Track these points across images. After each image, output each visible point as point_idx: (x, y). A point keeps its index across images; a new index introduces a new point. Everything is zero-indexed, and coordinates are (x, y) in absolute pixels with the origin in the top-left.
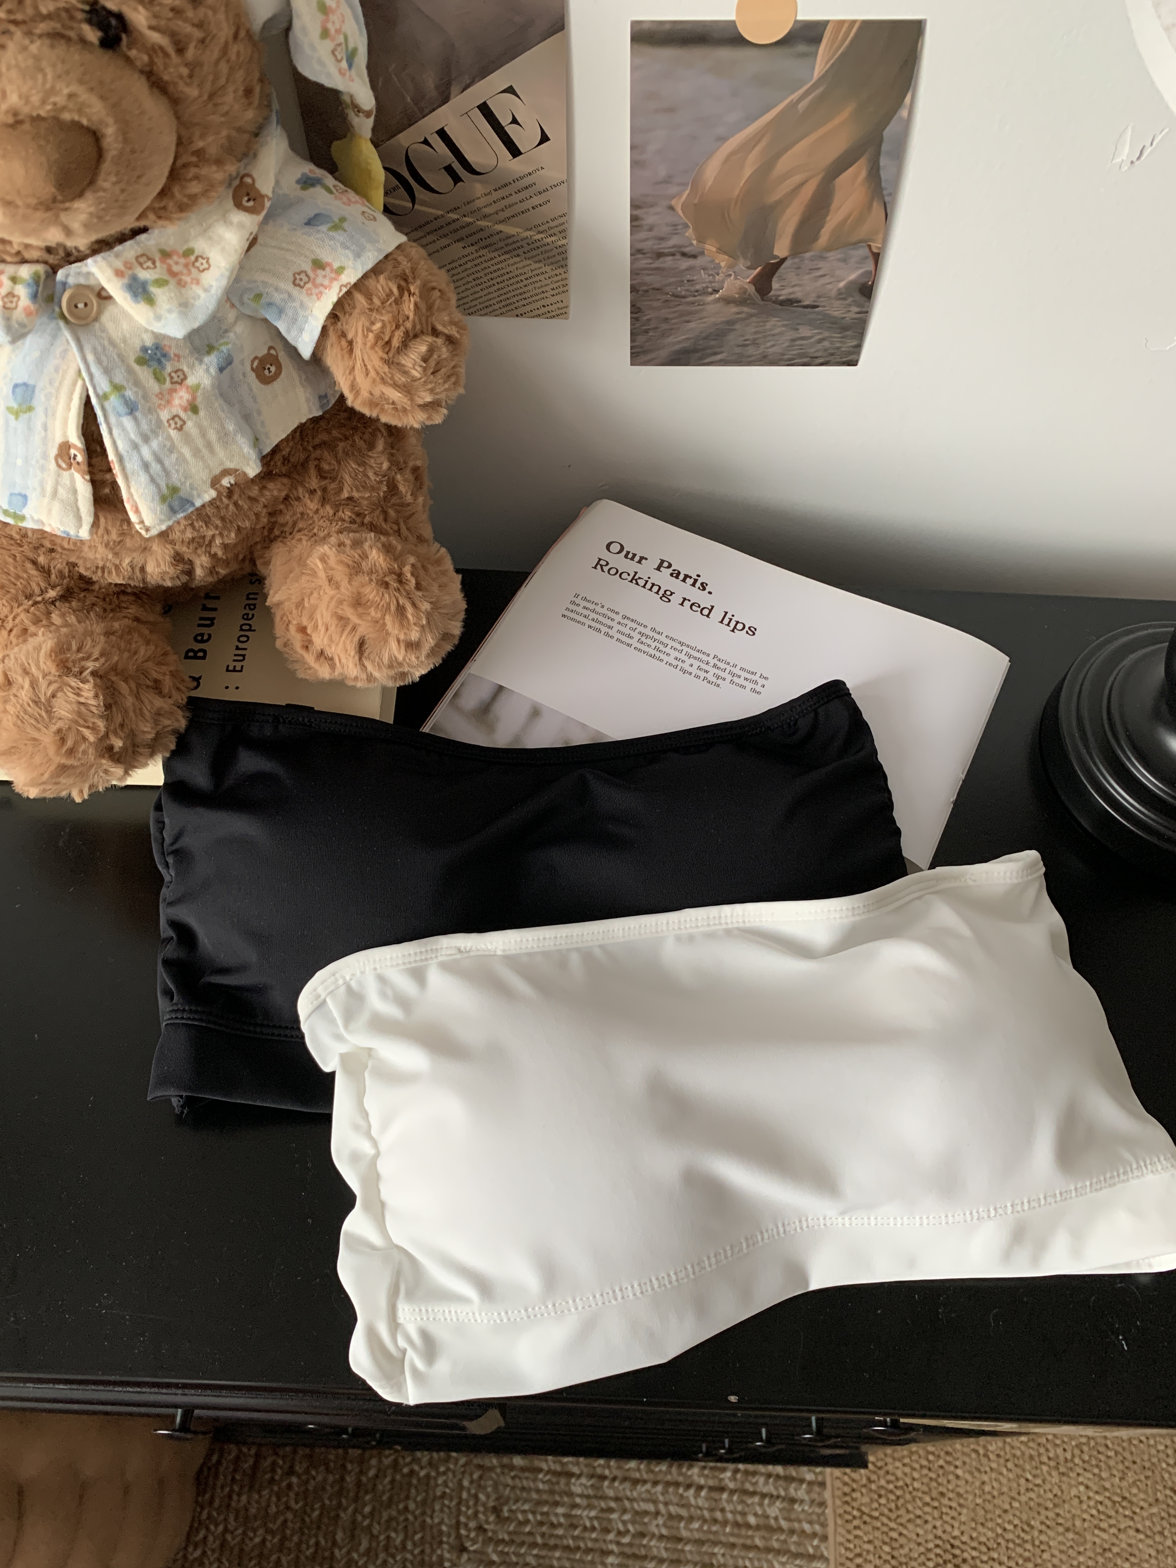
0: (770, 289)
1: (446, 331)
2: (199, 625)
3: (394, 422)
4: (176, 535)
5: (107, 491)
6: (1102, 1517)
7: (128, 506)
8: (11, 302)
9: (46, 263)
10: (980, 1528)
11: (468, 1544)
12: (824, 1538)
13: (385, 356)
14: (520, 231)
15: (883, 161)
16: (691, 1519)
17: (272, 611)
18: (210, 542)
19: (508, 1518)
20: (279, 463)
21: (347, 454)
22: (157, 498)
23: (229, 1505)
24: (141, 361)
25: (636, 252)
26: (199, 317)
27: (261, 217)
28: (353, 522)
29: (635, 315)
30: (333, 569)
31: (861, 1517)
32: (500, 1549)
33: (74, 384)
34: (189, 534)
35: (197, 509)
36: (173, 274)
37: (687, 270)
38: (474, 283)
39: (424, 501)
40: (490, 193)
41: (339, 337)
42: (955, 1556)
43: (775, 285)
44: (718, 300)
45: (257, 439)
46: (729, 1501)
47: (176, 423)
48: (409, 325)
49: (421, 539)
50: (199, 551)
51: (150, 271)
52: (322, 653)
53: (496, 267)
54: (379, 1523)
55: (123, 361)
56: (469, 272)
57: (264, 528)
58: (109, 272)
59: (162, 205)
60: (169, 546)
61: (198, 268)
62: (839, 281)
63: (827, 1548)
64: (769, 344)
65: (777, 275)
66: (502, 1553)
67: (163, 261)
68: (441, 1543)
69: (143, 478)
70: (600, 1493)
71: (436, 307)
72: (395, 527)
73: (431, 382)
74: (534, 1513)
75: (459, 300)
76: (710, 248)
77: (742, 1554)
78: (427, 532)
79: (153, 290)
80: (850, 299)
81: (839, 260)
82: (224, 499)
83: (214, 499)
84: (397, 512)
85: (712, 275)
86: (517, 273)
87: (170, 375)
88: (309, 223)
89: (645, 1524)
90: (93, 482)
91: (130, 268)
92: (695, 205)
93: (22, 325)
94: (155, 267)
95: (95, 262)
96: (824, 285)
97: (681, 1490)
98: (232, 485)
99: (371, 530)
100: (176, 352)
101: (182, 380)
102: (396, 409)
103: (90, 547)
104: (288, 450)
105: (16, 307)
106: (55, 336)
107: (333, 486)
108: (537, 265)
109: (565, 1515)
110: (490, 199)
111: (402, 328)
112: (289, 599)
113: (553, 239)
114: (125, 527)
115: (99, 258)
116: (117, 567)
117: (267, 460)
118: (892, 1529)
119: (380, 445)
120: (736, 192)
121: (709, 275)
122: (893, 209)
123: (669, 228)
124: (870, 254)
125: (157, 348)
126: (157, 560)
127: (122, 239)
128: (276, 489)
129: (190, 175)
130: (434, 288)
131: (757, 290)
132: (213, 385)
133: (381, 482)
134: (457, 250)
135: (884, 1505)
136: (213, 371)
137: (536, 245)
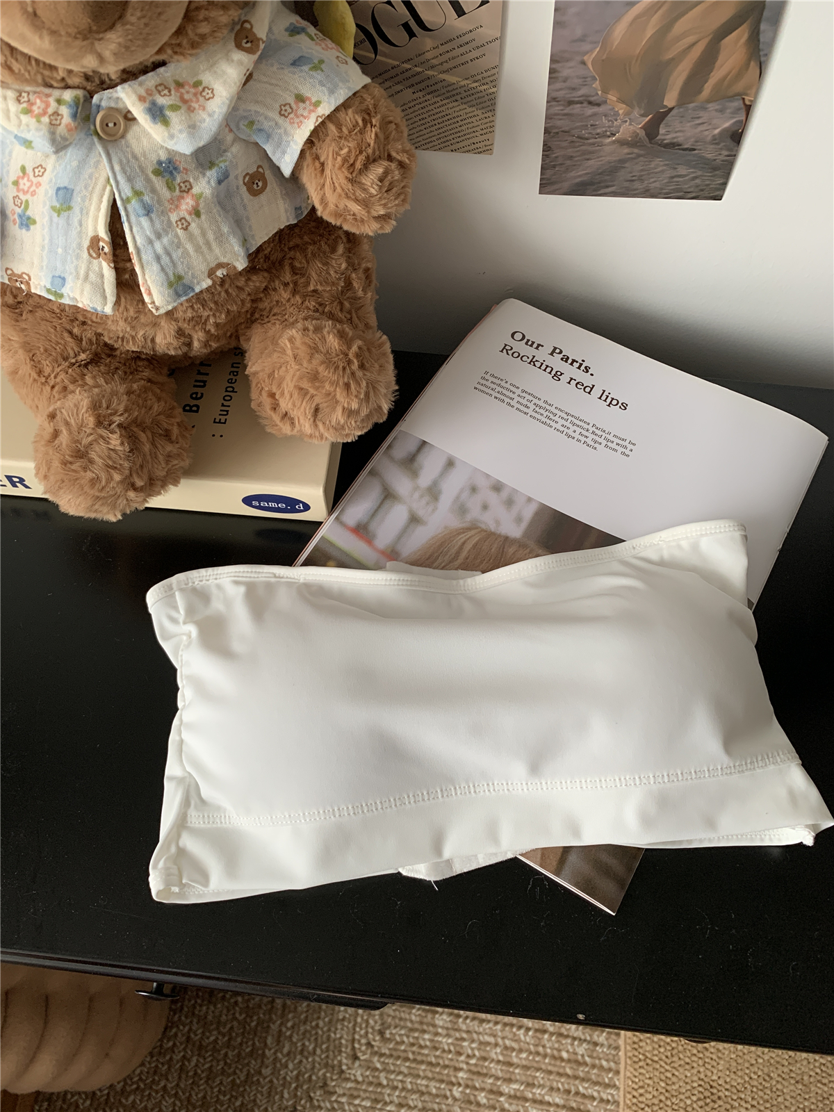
0: (658, 134)
1: (399, 158)
2: (195, 386)
3: (353, 230)
4: (180, 314)
5: (127, 276)
6: (824, 1075)
7: (143, 290)
8: (56, 120)
9: (85, 89)
10: (733, 1076)
11: (359, 1054)
12: (617, 1072)
13: (350, 176)
14: (460, 80)
15: (763, 27)
16: (521, 1051)
17: (250, 378)
18: (206, 321)
19: (389, 1039)
20: (261, 260)
21: (314, 255)
22: (166, 284)
23: (193, 1014)
24: (157, 173)
25: (551, 100)
26: (204, 139)
27: (256, 57)
28: (317, 311)
29: (546, 153)
30: (298, 349)
31: (645, 1060)
32: (382, 1060)
33: (104, 189)
34: (189, 314)
35: (197, 294)
36: (185, 101)
37: (590, 116)
38: (419, 123)
39: (372, 296)
40: (437, 47)
41: (314, 159)
42: (712, 1094)
43: (662, 131)
44: (614, 142)
45: (246, 240)
46: (549, 1040)
47: (182, 224)
48: (370, 151)
49: (367, 326)
50: (197, 328)
51: (167, 98)
52: (286, 413)
53: (438, 110)
54: (298, 1034)
55: (143, 172)
56: (417, 113)
57: (247, 311)
58: (134, 97)
59: (178, 42)
60: (173, 323)
61: (205, 97)
62: (715, 129)
63: (618, 1080)
64: (653, 180)
65: (664, 122)
66: (383, 1063)
67: (177, 90)
68: (340, 1052)
69: (156, 267)
70: (456, 1027)
71: (392, 137)
72: (349, 316)
73: (385, 198)
74: (408, 1037)
75: (409, 135)
76: (612, 98)
77: (557, 1078)
78: (373, 321)
79: (168, 113)
80: (723, 144)
81: (716, 110)
82: (217, 287)
83: (210, 287)
84: (351, 304)
85: (611, 121)
86: (455, 115)
87: (179, 184)
88: (295, 63)
89: (488, 1051)
90: (116, 269)
91: (151, 95)
92: (603, 61)
93: (65, 139)
94: (170, 95)
95: (123, 88)
96: (702, 131)
97: (514, 1030)
98: (224, 276)
99: (329, 318)
100: (185, 166)
101: (189, 189)
102: (356, 219)
103: (113, 321)
104: (269, 249)
105: (60, 125)
106: (91, 148)
107: (302, 280)
108: (471, 109)
109: (431, 1041)
110: (437, 52)
111: (364, 153)
112: (263, 370)
113: (485, 87)
114: (140, 306)
115: (126, 85)
116: (133, 338)
117: (253, 257)
118: (667, 1071)
119: (341, 249)
120: (638, 51)
121: (609, 121)
122: (765, 68)
123: (580, 80)
124: (743, 106)
125: (170, 163)
126: (164, 333)
127: (145, 71)
128: (258, 281)
129: (201, 17)
130: (391, 122)
131: (647, 134)
132: (213, 194)
133: (340, 279)
134: (408, 94)
135: (663, 1053)
136: (213, 183)
137: (471, 92)
